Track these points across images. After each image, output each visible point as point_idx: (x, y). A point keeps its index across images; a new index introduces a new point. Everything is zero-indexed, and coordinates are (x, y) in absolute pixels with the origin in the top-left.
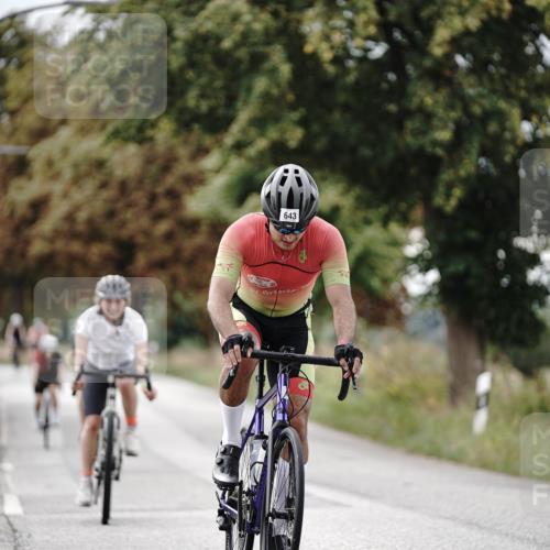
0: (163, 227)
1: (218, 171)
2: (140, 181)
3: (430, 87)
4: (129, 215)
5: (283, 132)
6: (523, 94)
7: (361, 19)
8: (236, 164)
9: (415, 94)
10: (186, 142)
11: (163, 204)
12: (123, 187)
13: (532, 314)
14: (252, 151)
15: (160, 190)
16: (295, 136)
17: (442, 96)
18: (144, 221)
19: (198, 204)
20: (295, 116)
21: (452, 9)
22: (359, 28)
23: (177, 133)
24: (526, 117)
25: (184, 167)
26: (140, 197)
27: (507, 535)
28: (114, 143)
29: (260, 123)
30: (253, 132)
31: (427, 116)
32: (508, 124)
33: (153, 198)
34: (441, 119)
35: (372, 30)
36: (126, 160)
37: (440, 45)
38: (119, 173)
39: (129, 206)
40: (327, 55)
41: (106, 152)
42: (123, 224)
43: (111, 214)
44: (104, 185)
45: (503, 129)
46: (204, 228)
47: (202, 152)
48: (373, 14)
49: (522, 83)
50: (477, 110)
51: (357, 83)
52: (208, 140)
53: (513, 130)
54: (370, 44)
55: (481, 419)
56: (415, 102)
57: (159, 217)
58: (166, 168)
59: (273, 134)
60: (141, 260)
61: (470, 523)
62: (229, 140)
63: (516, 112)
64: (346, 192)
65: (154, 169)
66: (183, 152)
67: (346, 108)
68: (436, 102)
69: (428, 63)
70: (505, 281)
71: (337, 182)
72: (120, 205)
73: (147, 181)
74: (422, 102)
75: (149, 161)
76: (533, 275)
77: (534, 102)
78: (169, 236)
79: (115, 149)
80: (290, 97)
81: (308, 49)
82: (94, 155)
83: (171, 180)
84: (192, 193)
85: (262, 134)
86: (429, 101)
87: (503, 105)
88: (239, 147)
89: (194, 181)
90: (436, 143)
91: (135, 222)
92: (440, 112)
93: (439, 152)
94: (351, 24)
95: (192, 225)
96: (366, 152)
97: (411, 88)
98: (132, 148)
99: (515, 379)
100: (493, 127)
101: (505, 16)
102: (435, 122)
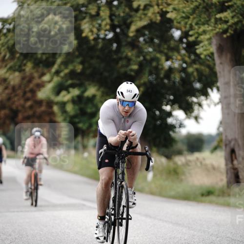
0: (29, 103)
1: (50, 82)
2: (20, 86)
3: (130, 49)
4: (16, 99)
5: (75, 67)
6: (166, 51)
7: (104, 23)
8: (56, 79)
9: (124, 52)
10: (37, 71)
11: (29, 95)
12: (14, 88)
13: (170, 135)
14: (62, 74)
15: (27, 89)
16: (79, 68)
17: (135, 52)
18: (22, 102)
19: (42, 95)
20: (79, 60)
21: (138, 19)
22: (103, 26)
23: (34, 68)
24: (167, 60)
25: (36, 81)
26: (20, 92)
27: (160, 220)
28: (10, 72)
29: (65, 63)
30: (63, 67)
31: (129, 60)
32: (160, 63)
33: (25, 93)
34: (134, 61)
35: (108, 27)
36: (15, 78)
37: (132, 32)
38: (12, 83)
39: (16, 95)
40: (91, 38)
41: (7, 75)
42: (14, 102)
43: (9, 99)
44: (6, 88)
45: (158, 64)
46: (44, 104)
47: (43, 74)
48: (108, 21)
49: (166, 46)
50: (148, 57)
51: (102, 48)
52: (45, 70)
53: (162, 65)
54: (107, 33)
55: (150, 175)
56: (124, 54)
57: (27, 100)
58: (30, 81)
59: (71, 67)
60: (20, 116)
61: (147, 216)
62: (53, 70)
63: (163, 58)
64: (98, 90)
65: (25, 81)
66: (36, 75)
67: (98, 57)
68: (132, 55)
69: (129, 40)
70: (158, 122)
71: (95, 86)
72: (13, 95)
73: (23, 86)
74: (127, 54)
75: (23, 78)
76: (170, 120)
77: (170, 54)
78: (31, 107)
79: (10, 74)
80: (77, 53)
81: (84, 35)
82: (3, 77)
83: (31, 86)
84: (40, 90)
85: (66, 68)
86: (130, 54)
87: (158, 55)
88: (57, 73)
89: (40, 86)
90: (132, 70)
91: (18, 102)
92: (134, 58)
93: (133, 73)
94: (100, 25)
95: (40, 103)
96: (106, 74)
97: (123, 49)
98: (17, 74)
99: (164, 160)
100: (154, 64)
101: (158, 21)
102: (132, 62)
